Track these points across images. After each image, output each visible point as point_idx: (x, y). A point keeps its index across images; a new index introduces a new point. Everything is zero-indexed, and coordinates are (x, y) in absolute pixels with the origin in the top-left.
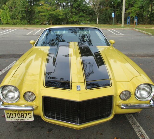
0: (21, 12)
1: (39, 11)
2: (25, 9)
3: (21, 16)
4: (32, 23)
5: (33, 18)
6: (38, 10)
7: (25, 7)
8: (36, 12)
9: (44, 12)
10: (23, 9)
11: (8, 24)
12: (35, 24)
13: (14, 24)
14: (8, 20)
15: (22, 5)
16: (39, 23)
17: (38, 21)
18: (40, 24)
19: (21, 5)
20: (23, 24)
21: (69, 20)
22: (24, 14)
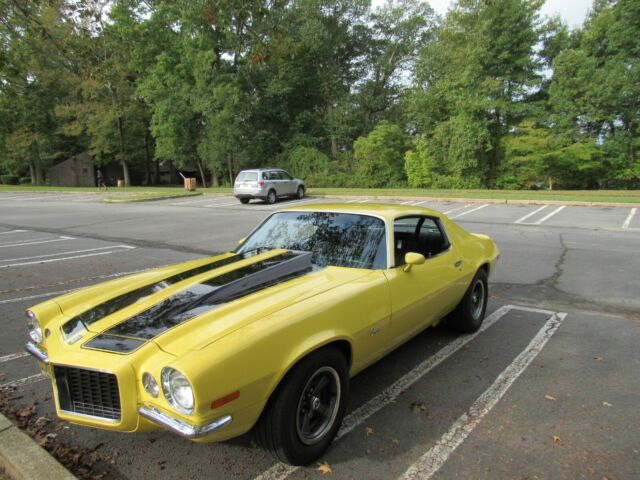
0: (463, 155)
1: (515, 151)
2: (476, 147)
3: (464, 167)
4: (495, 185)
5: (499, 171)
6: (513, 148)
7: (477, 142)
8: (507, 153)
9: (530, 152)
10: (469, 147)
11: (423, 186)
12: (501, 187)
13: (443, 187)
14: (423, 177)
15: (469, 135)
16: (515, 184)
17: (512, 178)
18: (520, 189)
19: (466, 135)
20: (468, 188)
21: (618, 174)
22: (471, 161)
